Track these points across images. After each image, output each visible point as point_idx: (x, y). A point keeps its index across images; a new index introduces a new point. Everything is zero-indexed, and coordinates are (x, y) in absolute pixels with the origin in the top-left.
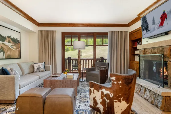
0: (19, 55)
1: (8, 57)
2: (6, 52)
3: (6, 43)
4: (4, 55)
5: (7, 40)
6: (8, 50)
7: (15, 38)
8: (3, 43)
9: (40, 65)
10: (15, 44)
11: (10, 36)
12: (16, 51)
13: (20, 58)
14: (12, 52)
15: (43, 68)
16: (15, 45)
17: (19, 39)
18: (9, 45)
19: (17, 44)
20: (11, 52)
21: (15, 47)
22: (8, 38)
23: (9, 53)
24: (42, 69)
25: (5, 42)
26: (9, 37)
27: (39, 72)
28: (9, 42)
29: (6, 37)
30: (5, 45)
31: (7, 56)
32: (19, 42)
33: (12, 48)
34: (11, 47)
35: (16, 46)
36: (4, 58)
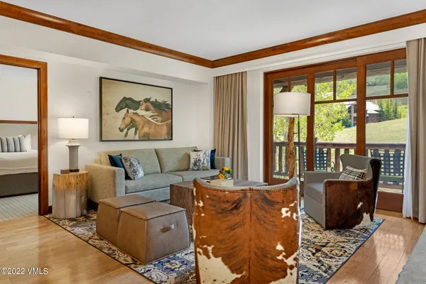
0: (168, 134)
1: (144, 136)
2: (140, 128)
3: (141, 112)
4: (136, 133)
5: (143, 107)
6: (144, 124)
7: (160, 100)
8: (135, 112)
9: (201, 156)
10: (160, 113)
11: (150, 99)
12: (162, 125)
13: (172, 139)
14: (152, 128)
15: (205, 162)
16: (160, 115)
17: (169, 102)
18: (147, 114)
19: (164, 113)
20: (150, 128)
21: (159, 119)
22: (145, 102)
23: (146, 129)
24: (203, 163)
25: (138, 111)
26: (147, 100)
27: (198, 170)
28: (147, 109)
29: (140, 101)
30: (139, 116)
31: (142, 135)
32: (168, 108)
33: (152, 121)
34: (150, 119)
35: (162, 117)
36: (137, 138)
